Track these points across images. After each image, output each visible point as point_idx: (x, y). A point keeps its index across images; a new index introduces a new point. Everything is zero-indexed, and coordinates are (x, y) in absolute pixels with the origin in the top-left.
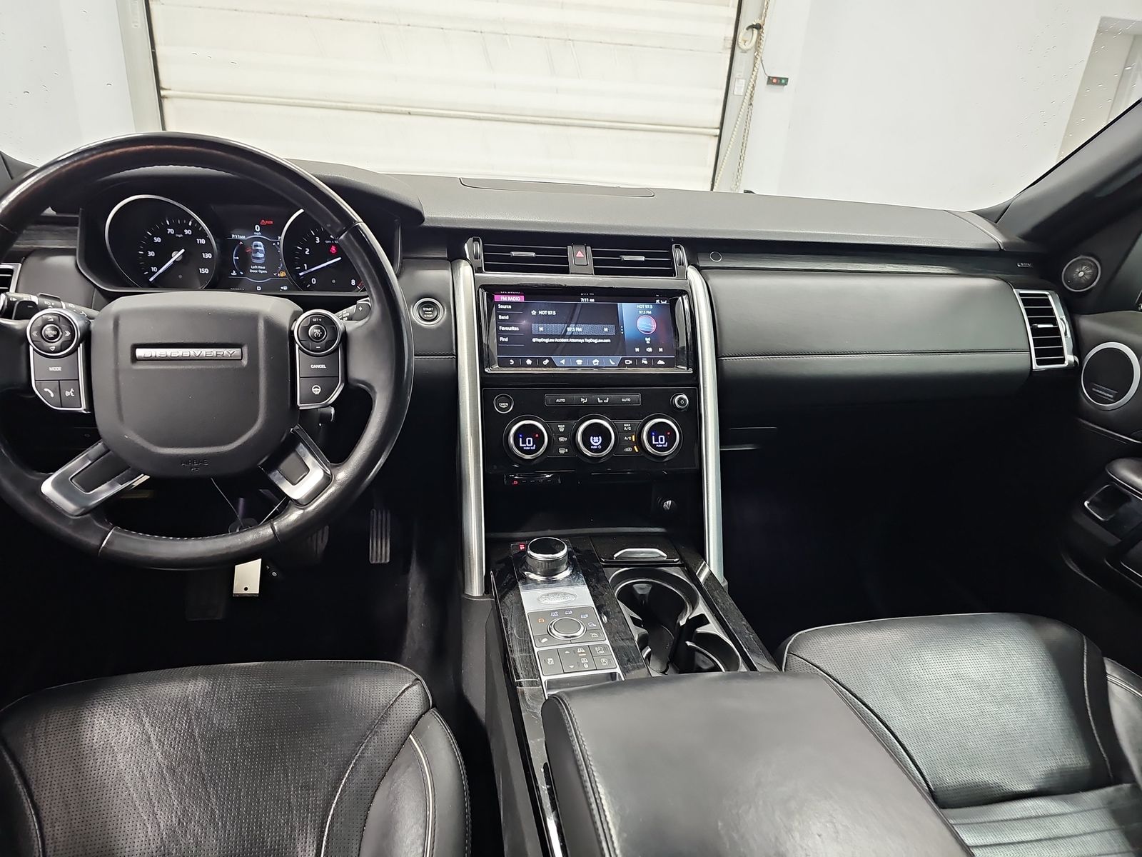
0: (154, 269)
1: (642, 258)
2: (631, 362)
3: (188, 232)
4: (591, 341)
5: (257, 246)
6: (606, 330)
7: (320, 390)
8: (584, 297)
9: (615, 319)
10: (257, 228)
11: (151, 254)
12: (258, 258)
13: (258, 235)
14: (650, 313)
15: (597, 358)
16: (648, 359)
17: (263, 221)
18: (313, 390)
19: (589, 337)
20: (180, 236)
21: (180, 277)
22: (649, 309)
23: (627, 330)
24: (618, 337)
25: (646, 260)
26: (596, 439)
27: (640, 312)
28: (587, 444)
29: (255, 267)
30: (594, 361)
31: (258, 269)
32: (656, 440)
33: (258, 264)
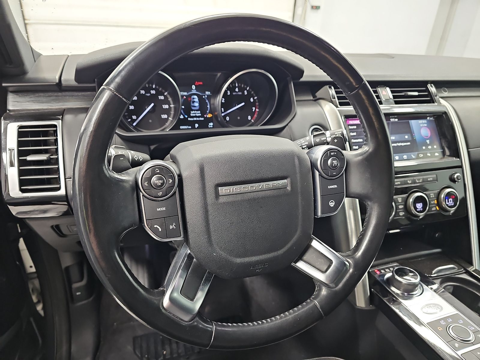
0: (134, 117)
1: (416, 94)
2: (422, 155)
3: (153, 92)
4: (400, 144)
5: (194, 99)
6: (406, 137)
7: (334, 203)
8: (392, 118)
9: (409, 131)
10: (194, 87)
11: (132, 107)
12: (195, 106)
13: (194, 92)
14: (426, 125)
15: (406, 155)
16: (430, 153)
17: (197, 82)
18: (330, 204)
19: (399, 142)
20: (148, 95)
21: (150, 121)
22: (425, 123)
23: (417, 136)
24: (413, 141)
25: (419, 95)
26: (419, 204)
27: (421, 125)
28: (416, 208)
29: (193, 112)
30: (404, 157)
31: (195, 113)
32: (448, 202)
33: (194, 110)
